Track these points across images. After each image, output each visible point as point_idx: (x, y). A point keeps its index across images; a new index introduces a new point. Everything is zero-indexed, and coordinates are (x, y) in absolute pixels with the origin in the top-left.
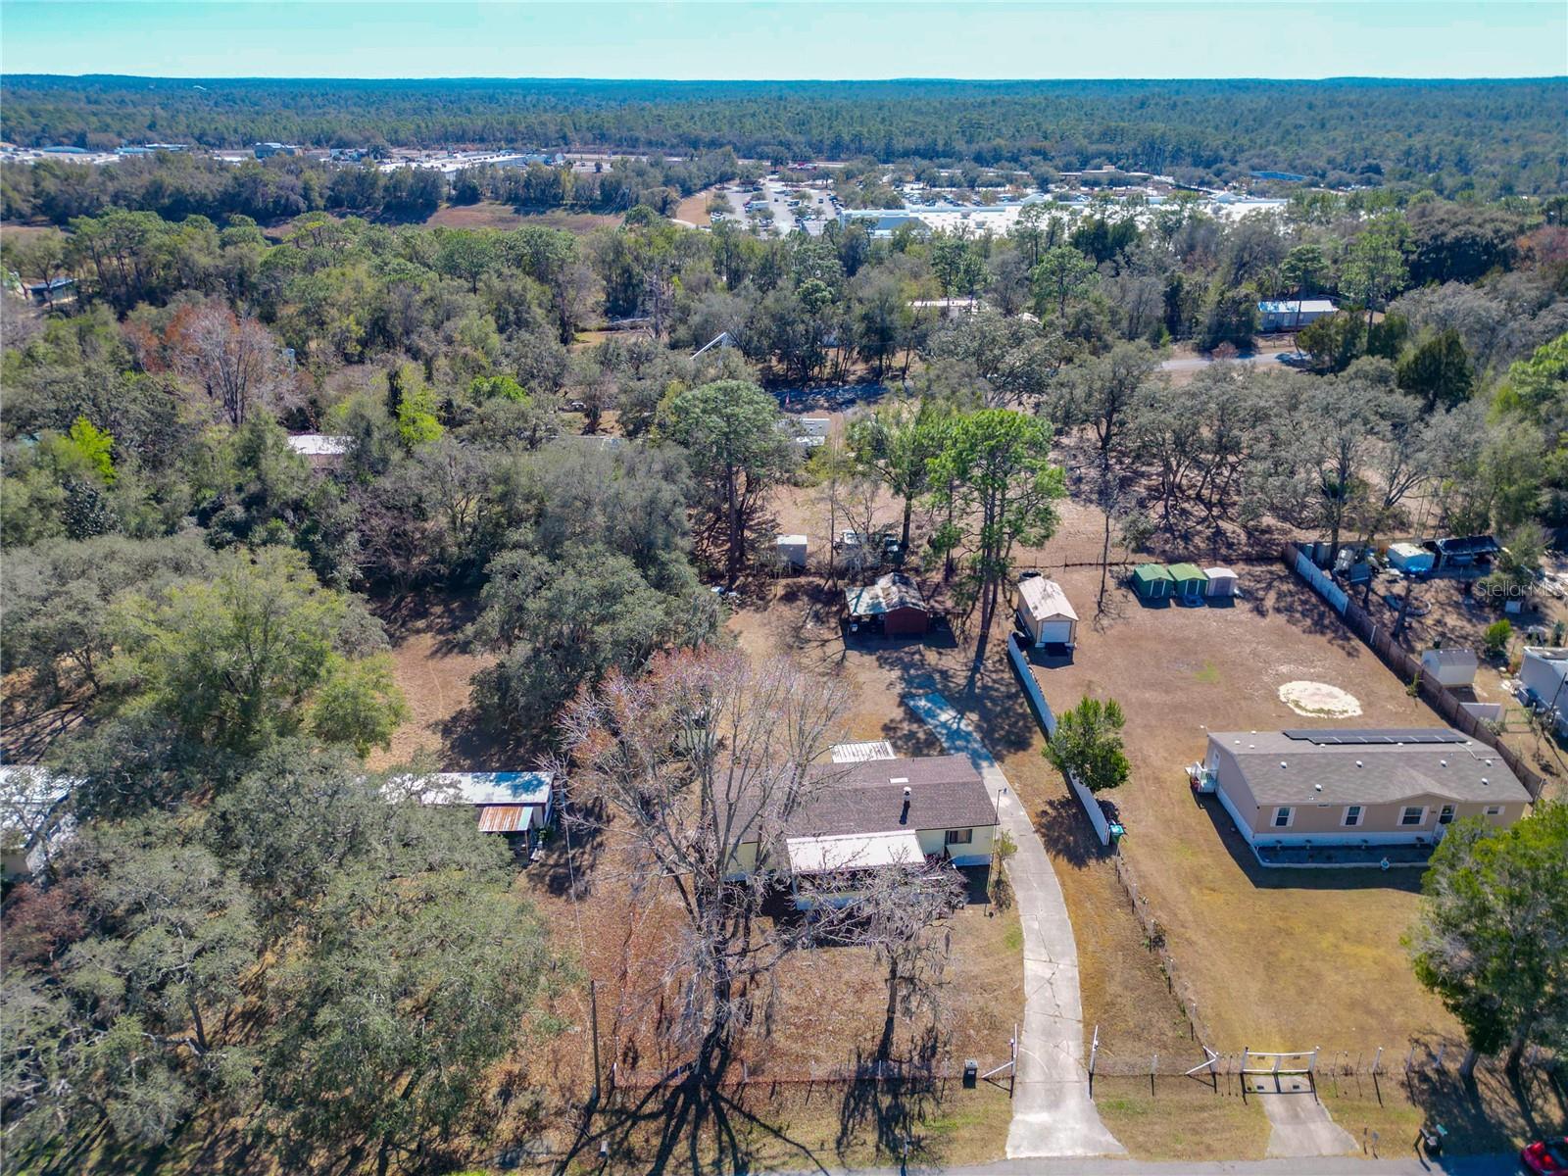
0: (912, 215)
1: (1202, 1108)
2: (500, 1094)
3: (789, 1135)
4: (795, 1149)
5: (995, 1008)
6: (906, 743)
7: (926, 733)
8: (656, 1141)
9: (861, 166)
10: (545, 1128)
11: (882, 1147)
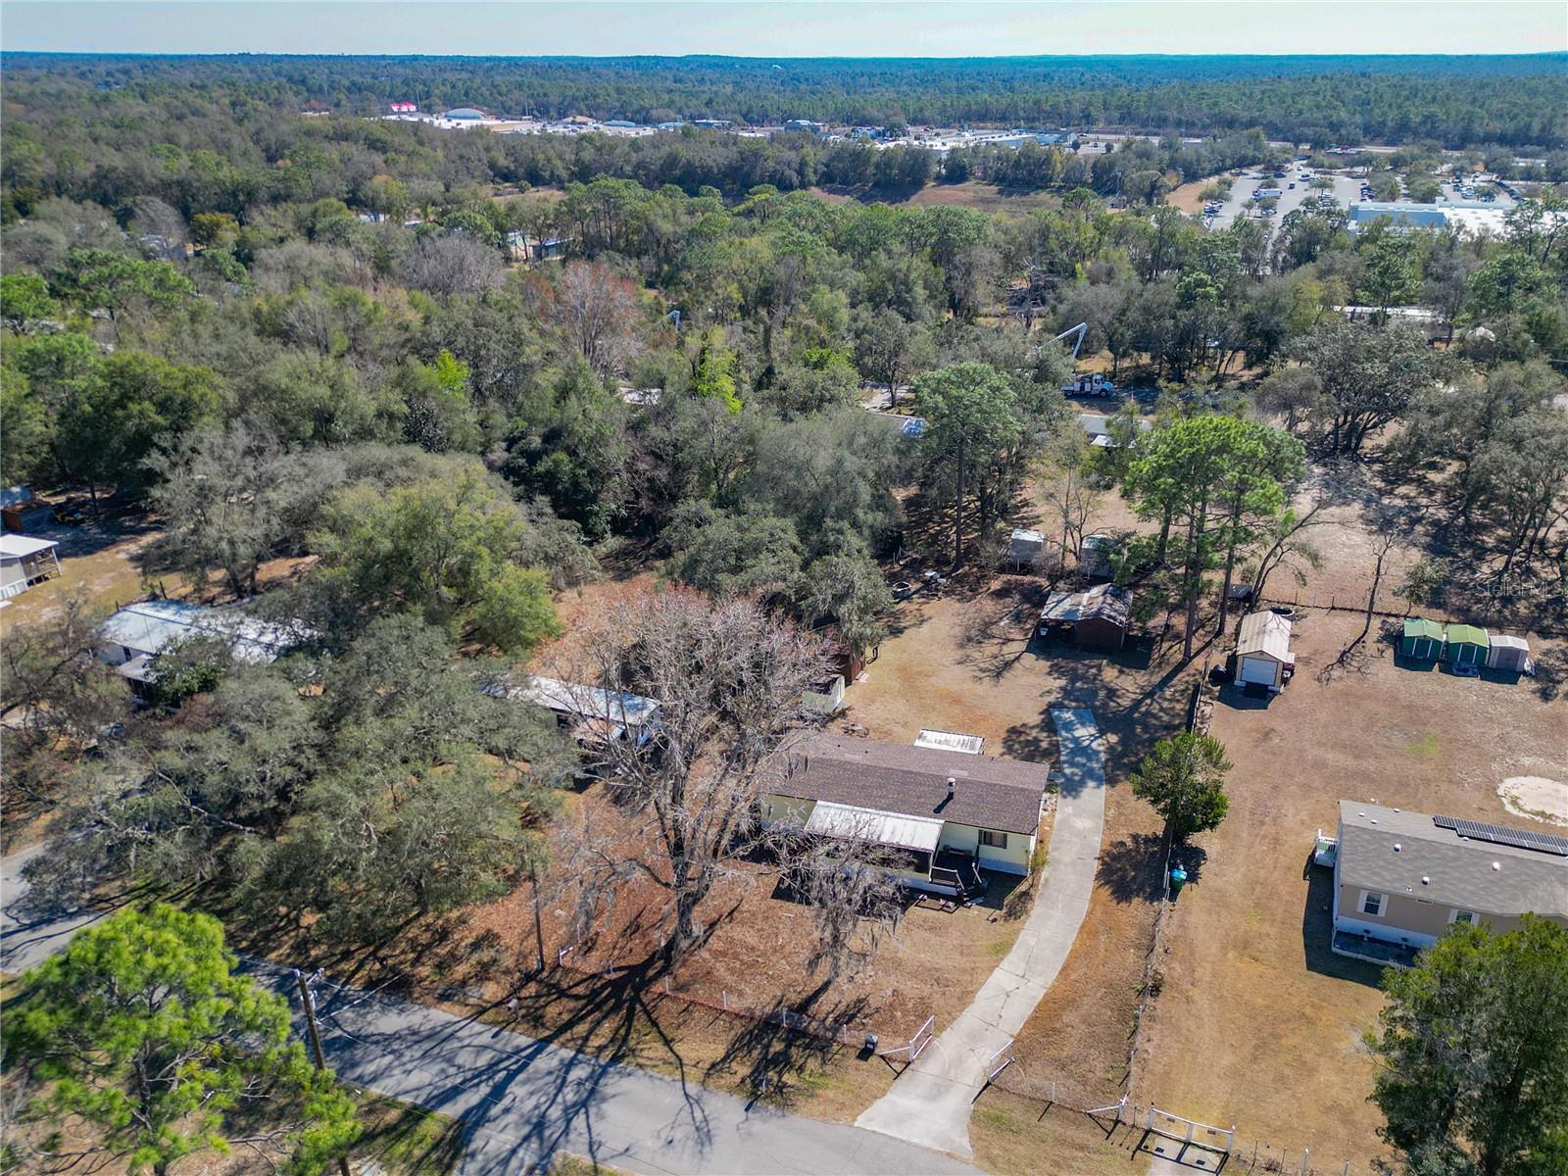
0: (1440, 210)
1: (1081, 1148)
2: (472, 944)
3: (677, 1047)
4: (673, 1059)
5: (937, 1001)
6: (1023, 748)
7: (1050, 743)
8: (566, 1017)
9: (1416, 151)
10: (489, 979)
11: (748, 1081)
